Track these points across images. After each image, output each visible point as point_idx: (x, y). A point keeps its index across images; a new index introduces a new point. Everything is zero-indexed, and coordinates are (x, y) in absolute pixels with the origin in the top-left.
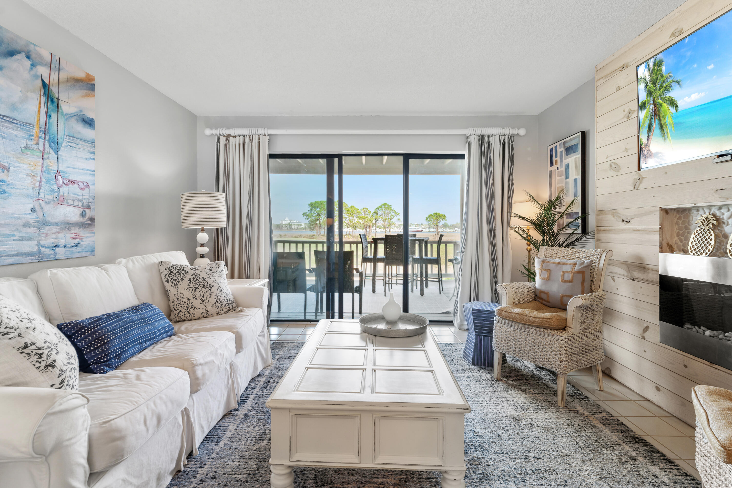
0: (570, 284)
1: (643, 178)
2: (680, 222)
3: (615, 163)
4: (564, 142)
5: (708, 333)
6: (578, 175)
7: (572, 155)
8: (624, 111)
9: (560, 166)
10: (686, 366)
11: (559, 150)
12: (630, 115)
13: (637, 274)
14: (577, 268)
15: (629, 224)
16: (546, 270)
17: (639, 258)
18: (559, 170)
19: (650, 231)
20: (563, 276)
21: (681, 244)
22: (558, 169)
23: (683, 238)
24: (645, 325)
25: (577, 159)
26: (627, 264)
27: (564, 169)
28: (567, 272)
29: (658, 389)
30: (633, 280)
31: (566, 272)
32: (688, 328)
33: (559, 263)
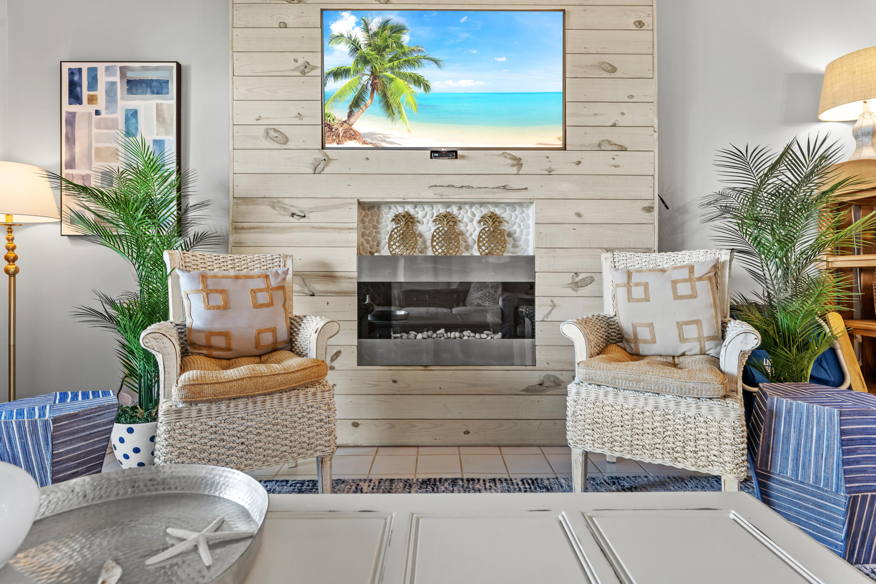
0: (270, 309)
1: (330, 159)
2: (367, 220)
3: (275, 130)
4: (121, 68)
5: (420, 336)
6: (167, 134)
7: (149, 96)
8: (296, 61)
9: (107, 108)
10: (395, 382)
11: (103, 79)
12: (306, 70)
13: (318, 287)
14: (274, 282)
15: (303, 220)
16: (217, 291)
17: (324, 264)
18: (103, 115)
19: (342, 229)
20: (254, 298)
21: (368, 246)
22: (97, 113)
23: (370, 239)
24: (335, 351)
25: (165, 108)
26: (300, 276)
27: (120, 116)
28: (261, 290)
29: (356, 425)
30: (313, 295)
31: (258, 290)
32: (395, 338)
33: (237, 277)
